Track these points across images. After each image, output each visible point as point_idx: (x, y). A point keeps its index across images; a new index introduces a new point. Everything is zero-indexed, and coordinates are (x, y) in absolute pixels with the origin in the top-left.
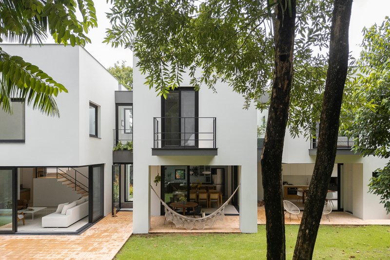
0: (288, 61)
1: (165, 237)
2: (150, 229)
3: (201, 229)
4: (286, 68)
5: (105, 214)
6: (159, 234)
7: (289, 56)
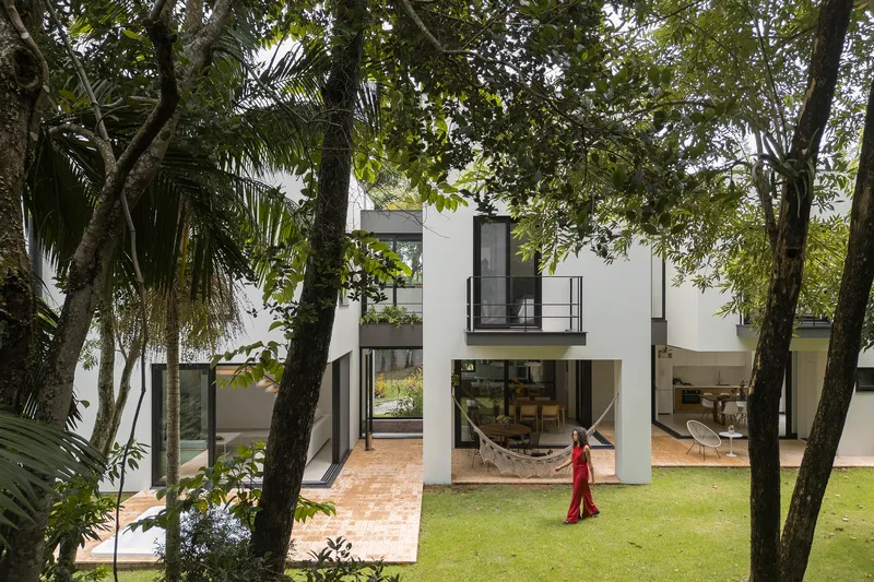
0: (799, 258)
1: (485, 492)
2: (453, 476)
3: (547, 477)
4: (795, 268)
5: (351, 446)
6: (471, 487)
7: (800, 251)
